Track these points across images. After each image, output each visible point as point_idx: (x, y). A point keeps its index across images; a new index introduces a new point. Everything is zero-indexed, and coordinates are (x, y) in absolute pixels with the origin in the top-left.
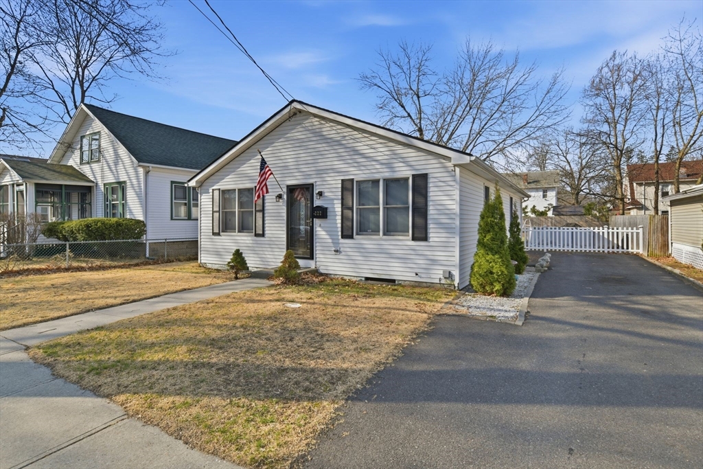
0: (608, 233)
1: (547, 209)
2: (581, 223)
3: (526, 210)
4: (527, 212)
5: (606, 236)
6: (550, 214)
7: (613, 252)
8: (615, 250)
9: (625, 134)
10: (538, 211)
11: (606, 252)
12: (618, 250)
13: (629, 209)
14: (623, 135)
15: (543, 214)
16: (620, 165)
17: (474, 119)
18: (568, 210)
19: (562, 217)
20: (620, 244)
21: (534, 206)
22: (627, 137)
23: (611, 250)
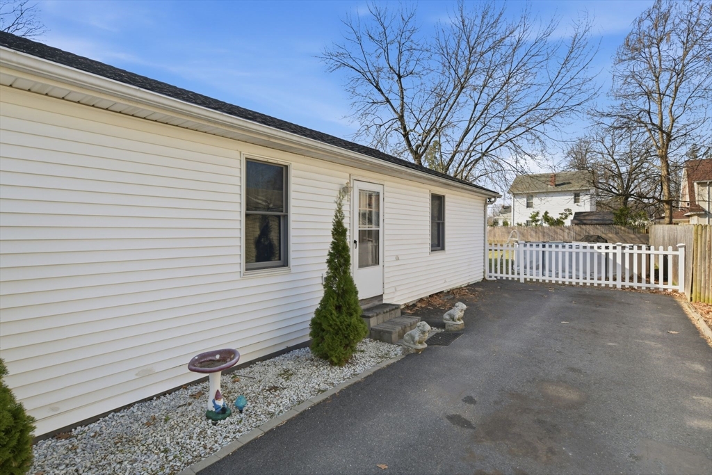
0: (623, 255)
1: (564, 216)
2: (610, 235)
3: (537, 218)
4: (538, 220)
5: (619, 261)
6: (568, 222)
7: (632, 288)
8: (635, 284)
9: (673, 110)
10: (552, 219)
11: (619, 286)
12: (639, 285)
13: (689, 216)
14: (671, 111)
15: (559, 223)
16: (666, 154)
17: (476, 105)
18: (593, 218)
19: (584, 227)
20: (644, 276)
21: (546, 213)
22: (677, 113)
23: (627, 284)
